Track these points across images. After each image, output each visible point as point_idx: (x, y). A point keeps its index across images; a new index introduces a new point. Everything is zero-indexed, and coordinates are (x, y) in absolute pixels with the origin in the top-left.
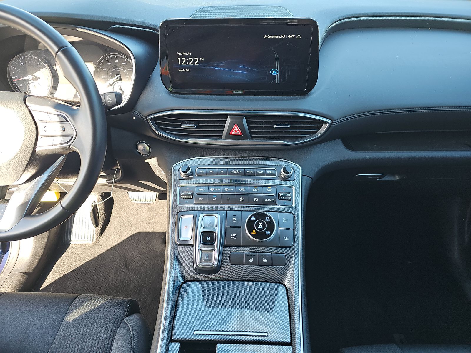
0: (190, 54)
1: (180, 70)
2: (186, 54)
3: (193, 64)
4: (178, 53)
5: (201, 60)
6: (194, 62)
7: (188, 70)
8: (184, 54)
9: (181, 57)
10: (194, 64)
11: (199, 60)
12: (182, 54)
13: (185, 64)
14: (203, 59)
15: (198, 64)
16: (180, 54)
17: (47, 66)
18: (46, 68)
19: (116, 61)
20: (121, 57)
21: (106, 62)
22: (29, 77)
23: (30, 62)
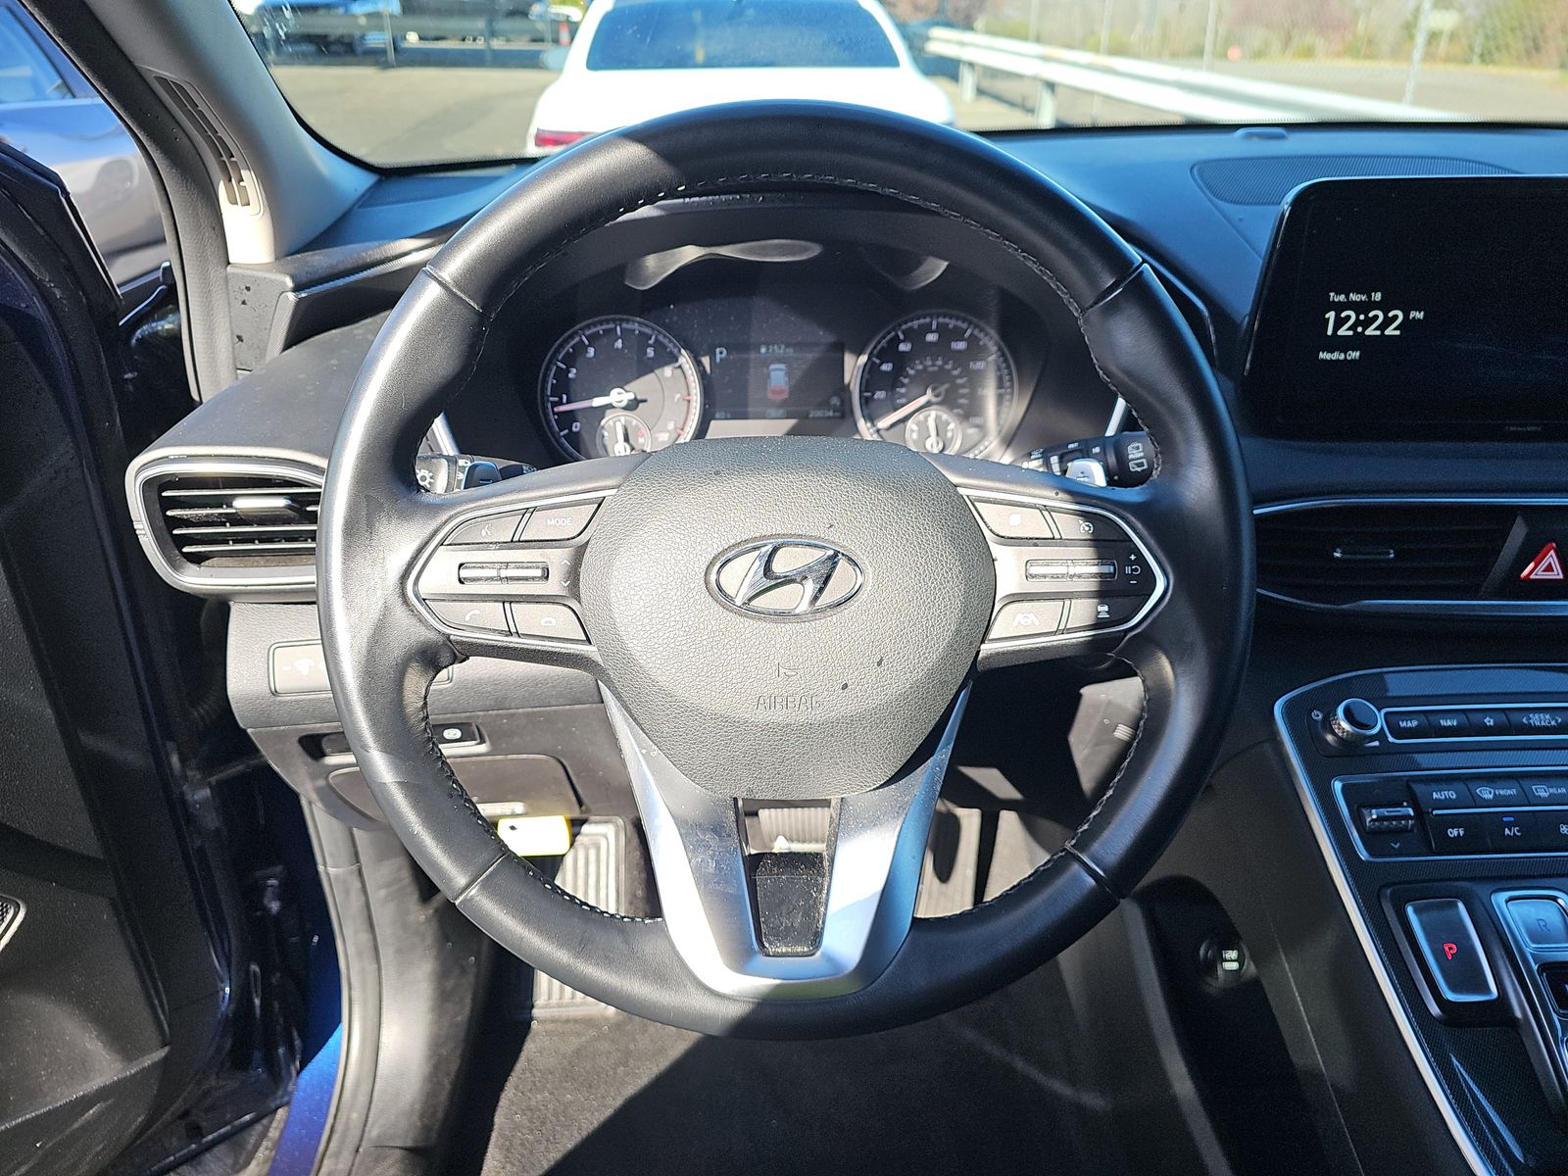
0: (1377, 297)
1: (1323, 355)
2: (1364, 298)
3: (1378, 333)
4: (1332, 294)
5: (1414, 318)
6: (1383, 327)
7: (1355, 355)
8: (1353, 297)
9: (1339, 307)
10: (1383, 332)
11: (1406, 316)
12: (1347, 297)
13: (1351, 333)
14: (1420, 315)
15: (1398, 333)
16: (1342, 298)
17: (685, 359)
18: (677, 365)
19: (931, 337)
20: (952, 323)
21: (896, 341)
22: (618, 396)
23: (619, 344)
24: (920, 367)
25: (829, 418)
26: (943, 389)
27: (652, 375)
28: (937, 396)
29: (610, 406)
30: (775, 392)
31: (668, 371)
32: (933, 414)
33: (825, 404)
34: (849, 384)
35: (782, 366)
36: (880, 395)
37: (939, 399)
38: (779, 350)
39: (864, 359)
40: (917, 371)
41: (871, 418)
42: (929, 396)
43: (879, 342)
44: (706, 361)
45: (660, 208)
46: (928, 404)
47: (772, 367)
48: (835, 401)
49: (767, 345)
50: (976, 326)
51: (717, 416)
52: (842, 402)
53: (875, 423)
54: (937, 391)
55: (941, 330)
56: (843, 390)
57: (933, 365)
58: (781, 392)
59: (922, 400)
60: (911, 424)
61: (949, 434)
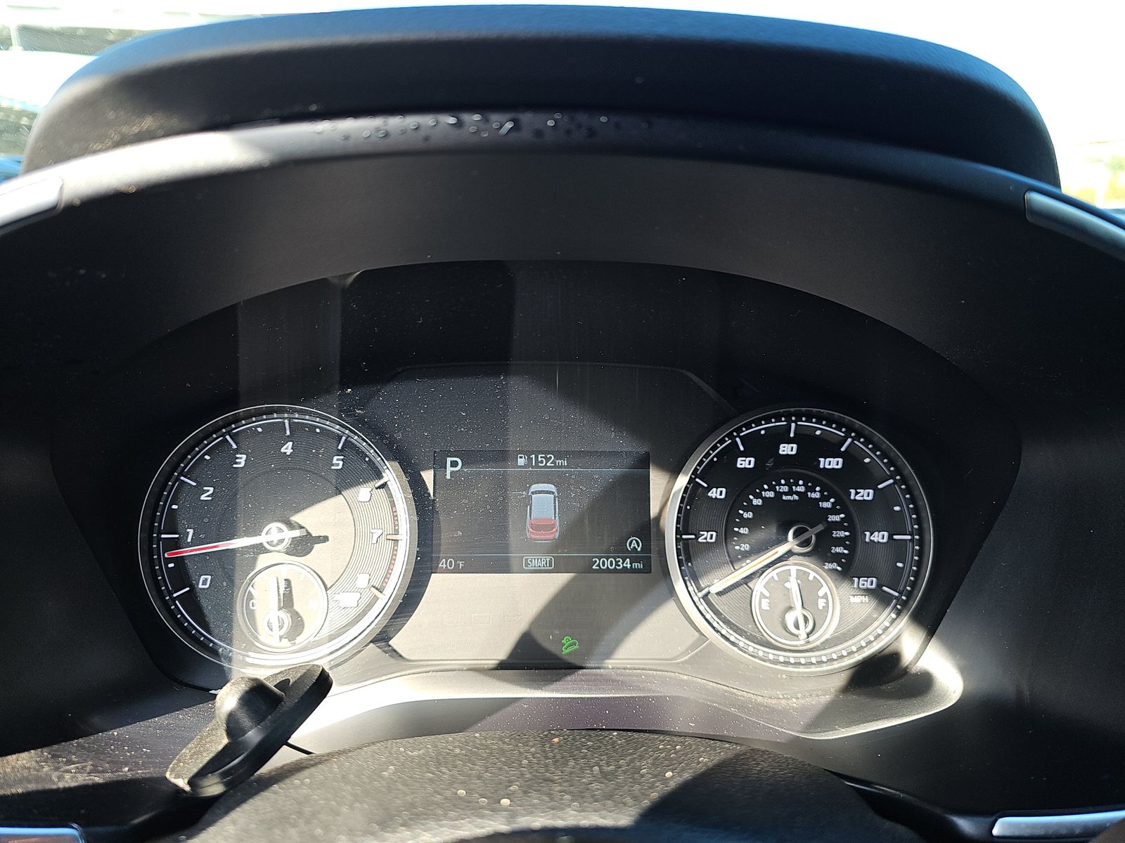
17: (391, 474)
18: (381, 482)
19: (787, 449)
20: (820, 429)
21: (731, 453)
22: (275, 533)
23: (288, 448)
24: (771, 494)
25: (625, 570)
26: (812, 534)
27: (339, 499)
28: (801, 545)
29: (260, 549)
30: (537, 527)
31: (364, 492)
32: (793, 569)
33: (619, 549)
34: (658, 518)
35: (551, 487)
36: (707, 537)
37: (808, 549)
38: (548, 462)
39: (682, 481)
40: (764, 499)
41: (692, 576)
42: (791, 543)
43: (708, 454)
44: (428, 476)
45: (253, 144)
46: (790, 553)
47: (535, 487)
48: (634, 543)
49: (528, 454)
50: (859, 435)
51: (442, 564)
52: (646, 548)
53: (703, 583)
54: (805, 537)
55: (802, 439)
56: (648, 530)
57: (790, 493)
58: (548, 527)
59: (781, 550)
60: (759, 586)
61: (821, 603)
